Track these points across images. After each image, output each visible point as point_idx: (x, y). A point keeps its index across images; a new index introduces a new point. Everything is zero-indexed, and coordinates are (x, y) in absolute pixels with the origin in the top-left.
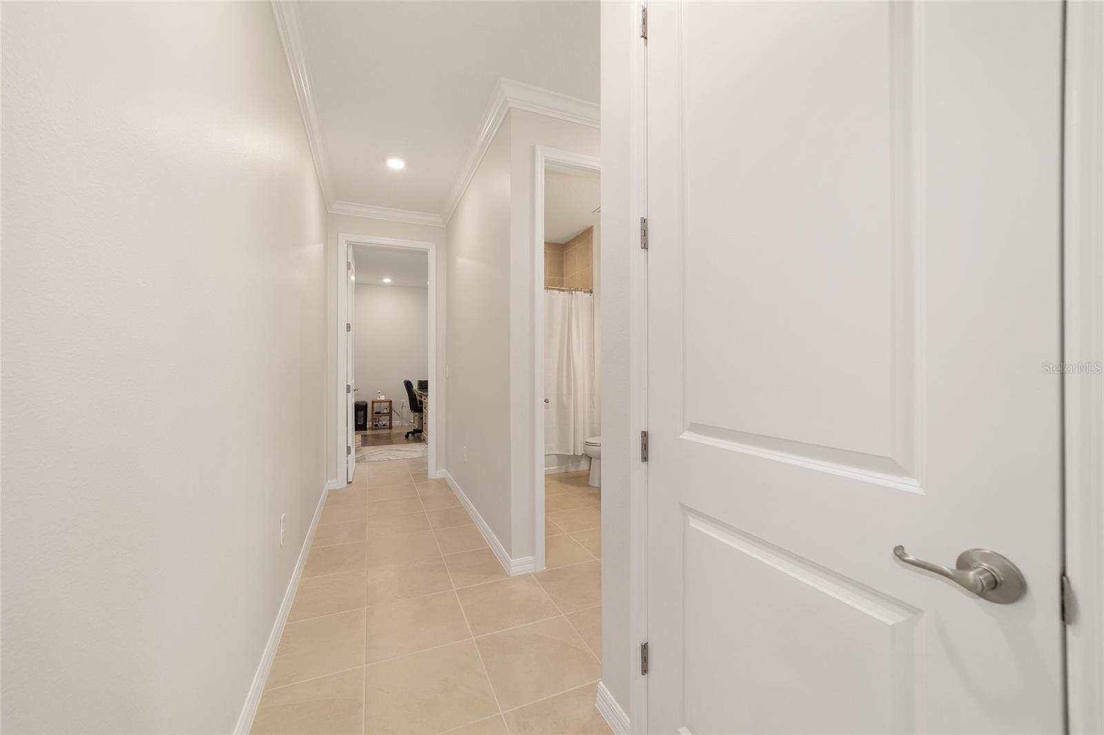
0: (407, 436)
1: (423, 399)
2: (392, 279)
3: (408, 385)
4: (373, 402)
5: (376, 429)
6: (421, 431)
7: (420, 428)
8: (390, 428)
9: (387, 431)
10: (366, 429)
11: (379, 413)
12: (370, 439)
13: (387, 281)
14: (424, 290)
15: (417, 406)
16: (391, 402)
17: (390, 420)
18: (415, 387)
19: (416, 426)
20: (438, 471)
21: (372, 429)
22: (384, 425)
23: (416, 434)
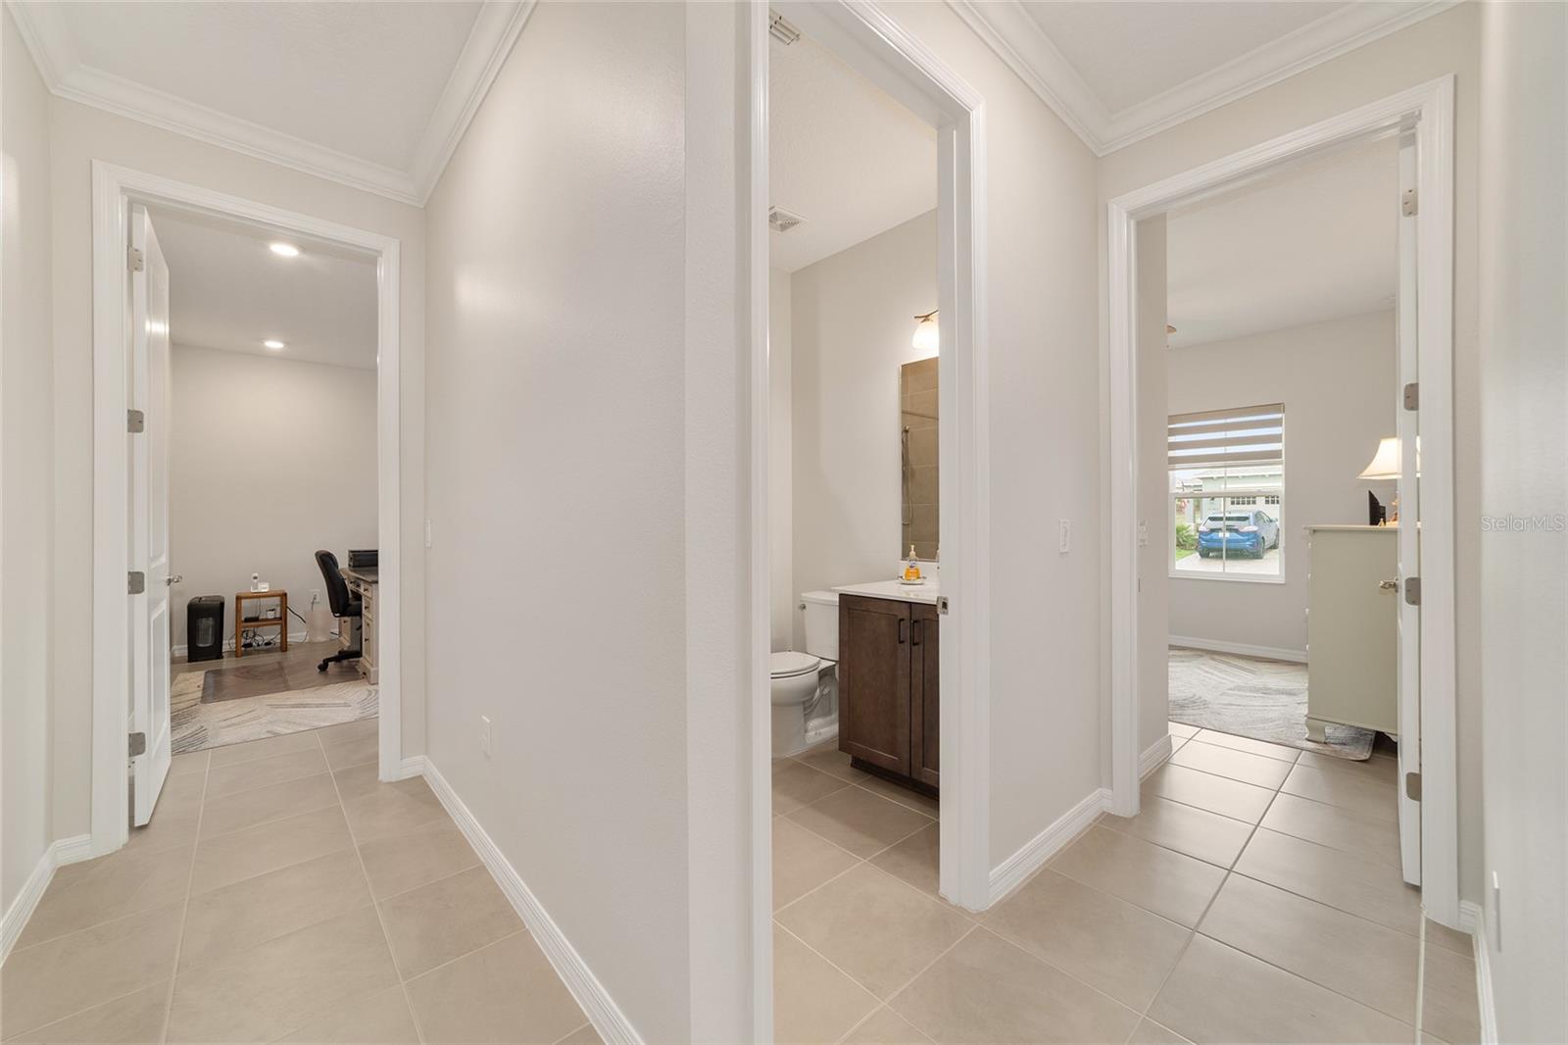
0: (323, 668)
1: (362, 590)
2: (287, 343)
3: (326, 561)
4: (239, 599)
5: (247, 654)
6: (358, 654)
7: (356, 648)
8: (284, 647)
9: (277, 657)
10: (219, 656)
11: (256, 619)
12: (229, 680)
13: (274, 345)
14: (368, 374)
15: (347, 602)
16: (284, 596)
17: (284, 633)
18: (343, 563)
19: (346, 643)
20: (404, 761)
21: (236, 654)
22: (267, 644)
23: (345, 662)
